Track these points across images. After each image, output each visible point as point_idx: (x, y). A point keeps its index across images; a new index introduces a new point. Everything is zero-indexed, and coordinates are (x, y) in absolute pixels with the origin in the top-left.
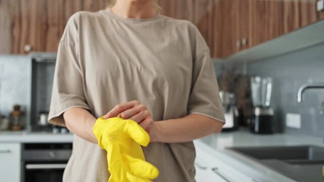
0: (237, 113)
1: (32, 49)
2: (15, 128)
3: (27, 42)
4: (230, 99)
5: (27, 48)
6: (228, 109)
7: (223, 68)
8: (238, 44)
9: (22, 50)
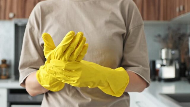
0: (178, 67)
1: (14, 16)
2: (3, 77)
3: (11, 11)
4: (173, 54)
5: (11, 15)
6: (171, 63)
7: (169, 28)
8: (177, 10)
9: (7, 17)
